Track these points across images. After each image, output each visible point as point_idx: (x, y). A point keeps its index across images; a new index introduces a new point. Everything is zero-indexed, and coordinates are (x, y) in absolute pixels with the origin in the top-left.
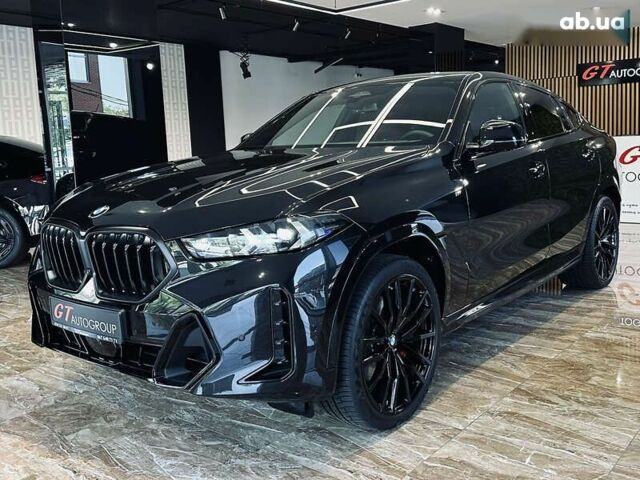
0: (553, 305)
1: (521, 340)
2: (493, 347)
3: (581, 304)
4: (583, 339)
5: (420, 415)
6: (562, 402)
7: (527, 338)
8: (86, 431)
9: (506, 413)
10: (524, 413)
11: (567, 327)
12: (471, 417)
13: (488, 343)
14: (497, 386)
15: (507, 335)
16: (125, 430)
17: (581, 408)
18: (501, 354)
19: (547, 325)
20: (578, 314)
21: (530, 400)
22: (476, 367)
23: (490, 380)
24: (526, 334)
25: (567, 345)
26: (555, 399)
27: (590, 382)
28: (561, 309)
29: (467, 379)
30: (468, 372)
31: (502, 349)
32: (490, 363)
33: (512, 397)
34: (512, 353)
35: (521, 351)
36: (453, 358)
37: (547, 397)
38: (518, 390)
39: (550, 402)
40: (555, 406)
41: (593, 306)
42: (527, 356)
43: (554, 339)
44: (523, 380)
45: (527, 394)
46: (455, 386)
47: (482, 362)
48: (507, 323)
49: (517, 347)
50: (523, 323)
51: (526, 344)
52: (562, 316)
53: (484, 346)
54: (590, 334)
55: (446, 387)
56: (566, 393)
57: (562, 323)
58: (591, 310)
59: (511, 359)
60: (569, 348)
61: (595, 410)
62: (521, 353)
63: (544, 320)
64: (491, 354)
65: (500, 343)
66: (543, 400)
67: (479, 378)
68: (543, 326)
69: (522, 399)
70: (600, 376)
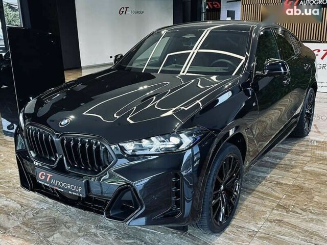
0: (283, 148)
1: (272, 173)
2: (258, 177)
3: (297, 147)
4: (303, 171)
6: (303, 213)
7: (275, 171)
8: (57, 235)
9: (278, 220)
10: (286, 220)
11: (293, 163)
12: (260, 223)
13: (256, 174)
14: (267, 203)
15: (264, 169)
16: (80, 234)
18: (264, 182)
19: (282, 162)
20: (297, 154)
21: (287, 212)
22: (254, 190)
23: (263, 199)
24: (273, 168)
25: (296, 175)
26: (299, 211)
28: (287, 151)
29: (251, 198)
30: (250, 193)
31: (264, 178)
32: (261, 188)
33: (277, 210)
34: (270, 181)
35: (273, 179)
38: (279, 206)
40: (300, 215)
41: (303, 149)
42: (278, 183)
43: (288, 171)
44: (280, 199)
45: (285, 208)
46: (245, 203)
47: (256, 187)
49: (271, 177)
50: (269, 160)
51: (274, 174)
52: (289, 155)
53: (253, 176)
55: (241, 204)
56: (304, 207)
57: (291, 160)
58: (303, 152)
59: (270, 185)
60: (298, 177)
61: (321, 218)
62: (274, 181)
63: (281, 159)
64: (260, 182)
65: (261, 174)
66: (293, 212)
67: (257, 197)
68: (281, 163)
69: (282, 211)
70: (318, 196)
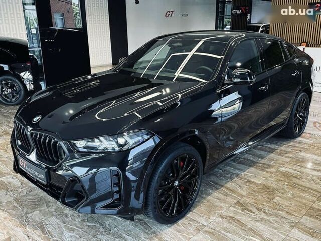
0: (270, 148)
1: (247, 171)
2: (233, 174)
3: (283, 148)
4: (278, 171)
5: (189, 215)
6: (257, 212)
7: (252, 169)
8: (37, 212)
9: (229, 217)
10: (237, 218)
11: (272, 163)
12: (212, 218)
13: (232, 171)
14: (229, 200)
15: (242, 166)
16: (54, 214)
17: (265, 217)
18: (236, 179)
19: (263, 161)
20: (281, 154)
21: (242, 210)
22: (222, 186)
23: (226, 195)
24: (250, 166)
25: (269, 175)
26: (254, 210)
27: (274, 201)
28: (272, 151)
29: (216, 194)
30: (217, 189)
31: (237, 175)
32: (230, 185)
33: (234, 207)
34: (241, 179)
35: (246, 177)
36: (213, 179)
37: (251, 209)
38: (238, 203)
39: (251, 212)
40: (253, 214)
41: (289, 149)
42: (249, 181)
43: (263, 170)
44: (242, 196)
45: (242, 206)
46: (209, 198)
47: (226, 183)
48: (244, 158)
49: (244, 175)
50: (251, 158)
51: (250, 173)
52: (272, 155)
53: (229, 172)
54: (282, 169)
55: (205, 198)
56: (261, 206)
57: (271, 160)
58: (287, 152)
59: (240, 182)
60: (270, 177)
61: (271, 219)
62: (246, 179)
63: (262, 157)
64: (231, 179)
65: (237, 172)
66: (248, 210)
67: (222, 194)
68: (261, 162)
69: (238, 209)
70: (280, 197)
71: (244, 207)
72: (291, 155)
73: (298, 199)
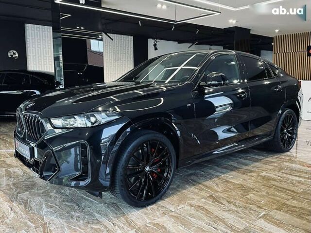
0: (256, 158)
1: (229, 174)
2: (213, 175)
3: (270, 159)
4: (259, 175)
5: (160, 203)
6: (227, 204)
7: (234, 173)
8: (27, 193)
9: (198, 206)
10: (206, 207)
11: (255, 169)
12: (181, 206)
13: (213, 173)
14: (203, 193)
15: (224, 170)
16: (41, 195)
17: (234, 208)
18: (215, 179)
19: (246, 167)
20: (266, 164)
21: (213, 202)
22: (200, 183)
23: (201, 190)
24: (233, 171)
25: (248, 177)
26: (225, 202)
27: (247, 196)
28: (257, 160)
29: (192, 189)
30: (194, 185)
31: (217, 176)
32: (208, 183)
33: (206, 199)
34: (220, 179)
35: (225, 178)
36: (192, 178)
37: (222, 201)
38: (211, 196)
39: (222, 203)
40: (223, 206)
41: (275, 160)
42: (227, 181)
43: (244, 174)
44: (217, 191)
46: (185, 191)
47: (204, 182)
48: (228, 165)
49: (224, 176)
50: (235, 165)
52: (256, 164)
53: (210, 174)
54: (264, 174)
55: (179, 191)
56: (232, 200)
57: (254, 167)
58: (272, 162)
59: (218, 181)
60: (249, 179)
61: (239, 210)
62: (224, 179)
63: (246, 165)
64: (211, 178)
65: (218, 174)
66: (219, 202)
67: (197, 189)
68: (244, 168)
69: (210, 201)
70: (254, 194)
71: (215, 199)
72: (276, 164)
73: (272, 197)
